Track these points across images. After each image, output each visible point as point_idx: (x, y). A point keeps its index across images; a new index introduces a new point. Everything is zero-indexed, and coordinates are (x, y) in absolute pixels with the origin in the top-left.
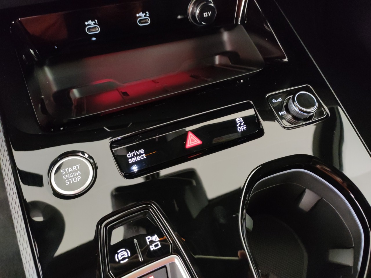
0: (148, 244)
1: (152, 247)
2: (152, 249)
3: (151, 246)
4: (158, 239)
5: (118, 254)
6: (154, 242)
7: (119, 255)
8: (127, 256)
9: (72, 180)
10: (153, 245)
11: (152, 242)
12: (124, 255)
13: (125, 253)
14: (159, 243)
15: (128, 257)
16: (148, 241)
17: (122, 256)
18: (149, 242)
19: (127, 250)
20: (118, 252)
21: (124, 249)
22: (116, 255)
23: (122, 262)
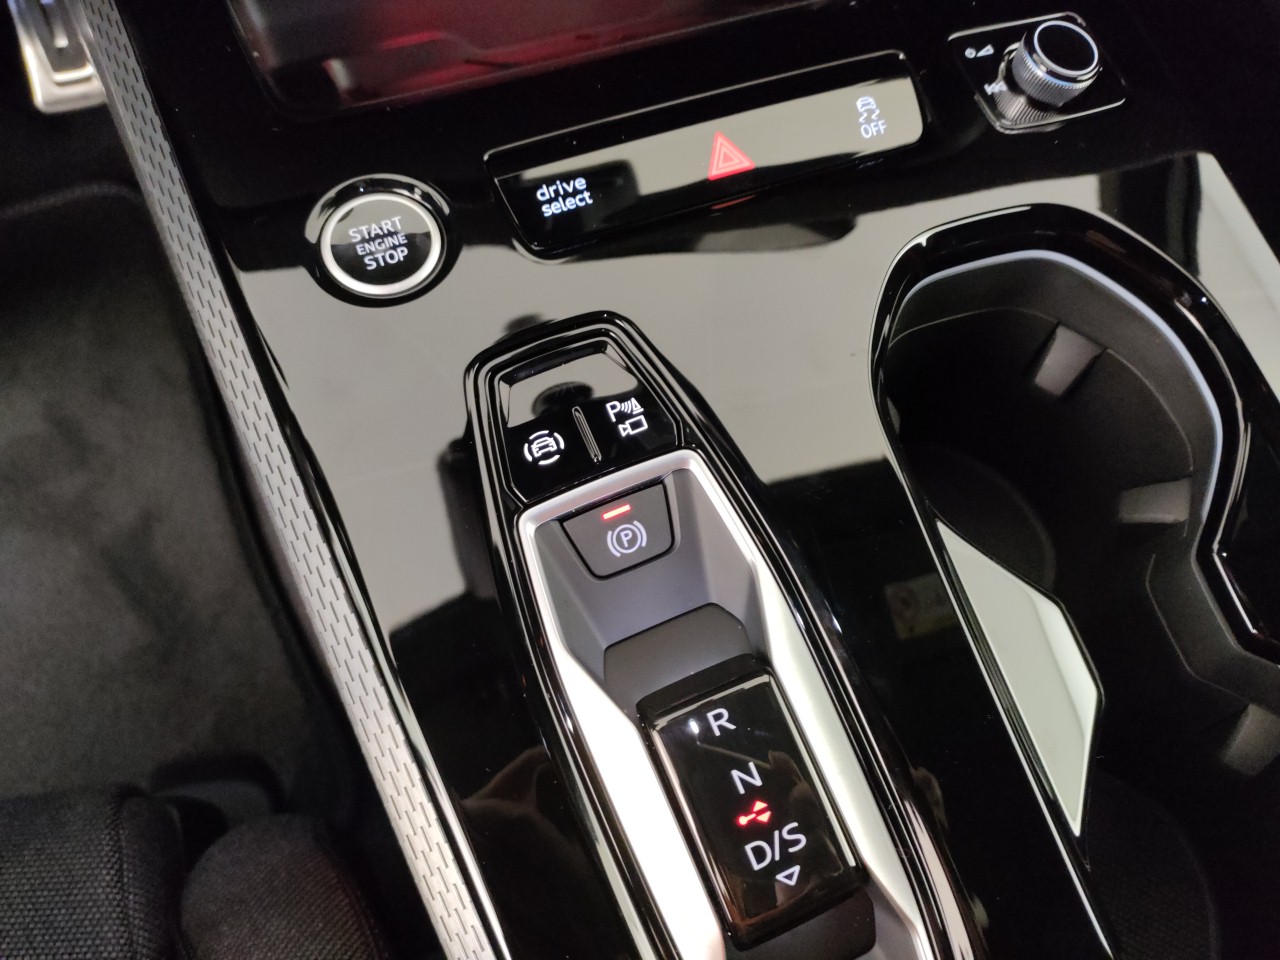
0: (614, 420)
1: (625, 429)
2: (624, 434)
3: (621, 427)
4: (639, 409)
5: (531, 443)
6: (631, 416)
7: (535, 447)
8: (555, 448)
9: (384, 257)
10: (628, 422)
11: (622, 417)
12: (547, 446)
13: (550, 441)
14: (642, 417)
15: (558, 451)
16: (611, 413)
17: (541, 448)
18: (615, 415)
19: (556, 435)
20: (531, 438)
21: (547, 432)
22: (526, 445)
23: (542, 463)
